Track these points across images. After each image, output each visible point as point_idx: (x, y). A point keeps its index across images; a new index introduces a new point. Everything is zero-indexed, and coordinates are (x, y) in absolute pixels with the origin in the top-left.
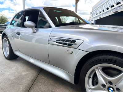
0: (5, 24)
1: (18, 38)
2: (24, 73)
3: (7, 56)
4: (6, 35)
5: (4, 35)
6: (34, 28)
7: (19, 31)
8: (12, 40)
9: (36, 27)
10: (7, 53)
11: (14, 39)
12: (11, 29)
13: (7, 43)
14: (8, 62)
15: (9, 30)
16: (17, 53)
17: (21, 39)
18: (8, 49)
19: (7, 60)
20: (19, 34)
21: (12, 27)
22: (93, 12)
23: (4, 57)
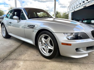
0: (2, 16)
1: (11, 26)
2: (14, 44)
3: (4, 36)
4: (3, 24)
5: (2, 24)
6: (18, 20)
7: (11, 22)
8: (7, 27)
9: (19, 19)
10: (4, 35)
11: (8, 26)
12: (6, 20)
13: (4, 28)
14: (5, 39)
15: (5, 21)
16: (10, 34)
17: (13, 26)
18: (5, 32)
19: (4, 39)
20: (11, 23)
21: (7, 19)
22: (70, 6)
23: (3, 37)
